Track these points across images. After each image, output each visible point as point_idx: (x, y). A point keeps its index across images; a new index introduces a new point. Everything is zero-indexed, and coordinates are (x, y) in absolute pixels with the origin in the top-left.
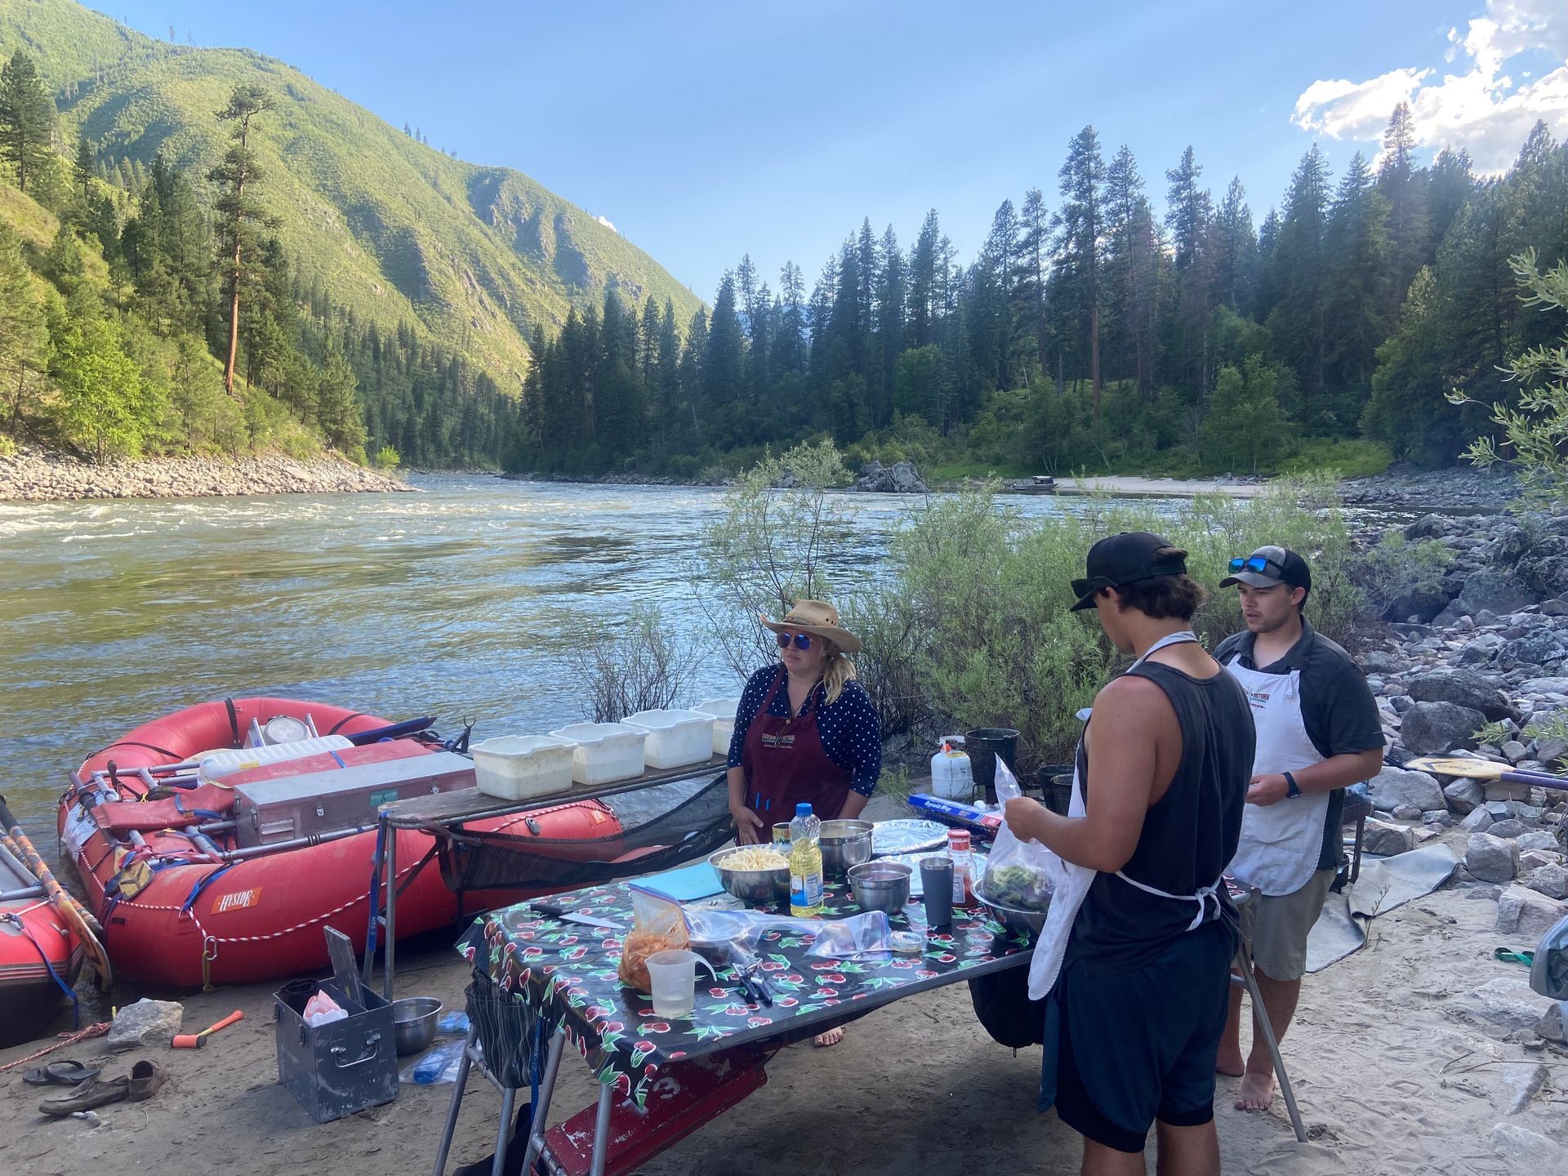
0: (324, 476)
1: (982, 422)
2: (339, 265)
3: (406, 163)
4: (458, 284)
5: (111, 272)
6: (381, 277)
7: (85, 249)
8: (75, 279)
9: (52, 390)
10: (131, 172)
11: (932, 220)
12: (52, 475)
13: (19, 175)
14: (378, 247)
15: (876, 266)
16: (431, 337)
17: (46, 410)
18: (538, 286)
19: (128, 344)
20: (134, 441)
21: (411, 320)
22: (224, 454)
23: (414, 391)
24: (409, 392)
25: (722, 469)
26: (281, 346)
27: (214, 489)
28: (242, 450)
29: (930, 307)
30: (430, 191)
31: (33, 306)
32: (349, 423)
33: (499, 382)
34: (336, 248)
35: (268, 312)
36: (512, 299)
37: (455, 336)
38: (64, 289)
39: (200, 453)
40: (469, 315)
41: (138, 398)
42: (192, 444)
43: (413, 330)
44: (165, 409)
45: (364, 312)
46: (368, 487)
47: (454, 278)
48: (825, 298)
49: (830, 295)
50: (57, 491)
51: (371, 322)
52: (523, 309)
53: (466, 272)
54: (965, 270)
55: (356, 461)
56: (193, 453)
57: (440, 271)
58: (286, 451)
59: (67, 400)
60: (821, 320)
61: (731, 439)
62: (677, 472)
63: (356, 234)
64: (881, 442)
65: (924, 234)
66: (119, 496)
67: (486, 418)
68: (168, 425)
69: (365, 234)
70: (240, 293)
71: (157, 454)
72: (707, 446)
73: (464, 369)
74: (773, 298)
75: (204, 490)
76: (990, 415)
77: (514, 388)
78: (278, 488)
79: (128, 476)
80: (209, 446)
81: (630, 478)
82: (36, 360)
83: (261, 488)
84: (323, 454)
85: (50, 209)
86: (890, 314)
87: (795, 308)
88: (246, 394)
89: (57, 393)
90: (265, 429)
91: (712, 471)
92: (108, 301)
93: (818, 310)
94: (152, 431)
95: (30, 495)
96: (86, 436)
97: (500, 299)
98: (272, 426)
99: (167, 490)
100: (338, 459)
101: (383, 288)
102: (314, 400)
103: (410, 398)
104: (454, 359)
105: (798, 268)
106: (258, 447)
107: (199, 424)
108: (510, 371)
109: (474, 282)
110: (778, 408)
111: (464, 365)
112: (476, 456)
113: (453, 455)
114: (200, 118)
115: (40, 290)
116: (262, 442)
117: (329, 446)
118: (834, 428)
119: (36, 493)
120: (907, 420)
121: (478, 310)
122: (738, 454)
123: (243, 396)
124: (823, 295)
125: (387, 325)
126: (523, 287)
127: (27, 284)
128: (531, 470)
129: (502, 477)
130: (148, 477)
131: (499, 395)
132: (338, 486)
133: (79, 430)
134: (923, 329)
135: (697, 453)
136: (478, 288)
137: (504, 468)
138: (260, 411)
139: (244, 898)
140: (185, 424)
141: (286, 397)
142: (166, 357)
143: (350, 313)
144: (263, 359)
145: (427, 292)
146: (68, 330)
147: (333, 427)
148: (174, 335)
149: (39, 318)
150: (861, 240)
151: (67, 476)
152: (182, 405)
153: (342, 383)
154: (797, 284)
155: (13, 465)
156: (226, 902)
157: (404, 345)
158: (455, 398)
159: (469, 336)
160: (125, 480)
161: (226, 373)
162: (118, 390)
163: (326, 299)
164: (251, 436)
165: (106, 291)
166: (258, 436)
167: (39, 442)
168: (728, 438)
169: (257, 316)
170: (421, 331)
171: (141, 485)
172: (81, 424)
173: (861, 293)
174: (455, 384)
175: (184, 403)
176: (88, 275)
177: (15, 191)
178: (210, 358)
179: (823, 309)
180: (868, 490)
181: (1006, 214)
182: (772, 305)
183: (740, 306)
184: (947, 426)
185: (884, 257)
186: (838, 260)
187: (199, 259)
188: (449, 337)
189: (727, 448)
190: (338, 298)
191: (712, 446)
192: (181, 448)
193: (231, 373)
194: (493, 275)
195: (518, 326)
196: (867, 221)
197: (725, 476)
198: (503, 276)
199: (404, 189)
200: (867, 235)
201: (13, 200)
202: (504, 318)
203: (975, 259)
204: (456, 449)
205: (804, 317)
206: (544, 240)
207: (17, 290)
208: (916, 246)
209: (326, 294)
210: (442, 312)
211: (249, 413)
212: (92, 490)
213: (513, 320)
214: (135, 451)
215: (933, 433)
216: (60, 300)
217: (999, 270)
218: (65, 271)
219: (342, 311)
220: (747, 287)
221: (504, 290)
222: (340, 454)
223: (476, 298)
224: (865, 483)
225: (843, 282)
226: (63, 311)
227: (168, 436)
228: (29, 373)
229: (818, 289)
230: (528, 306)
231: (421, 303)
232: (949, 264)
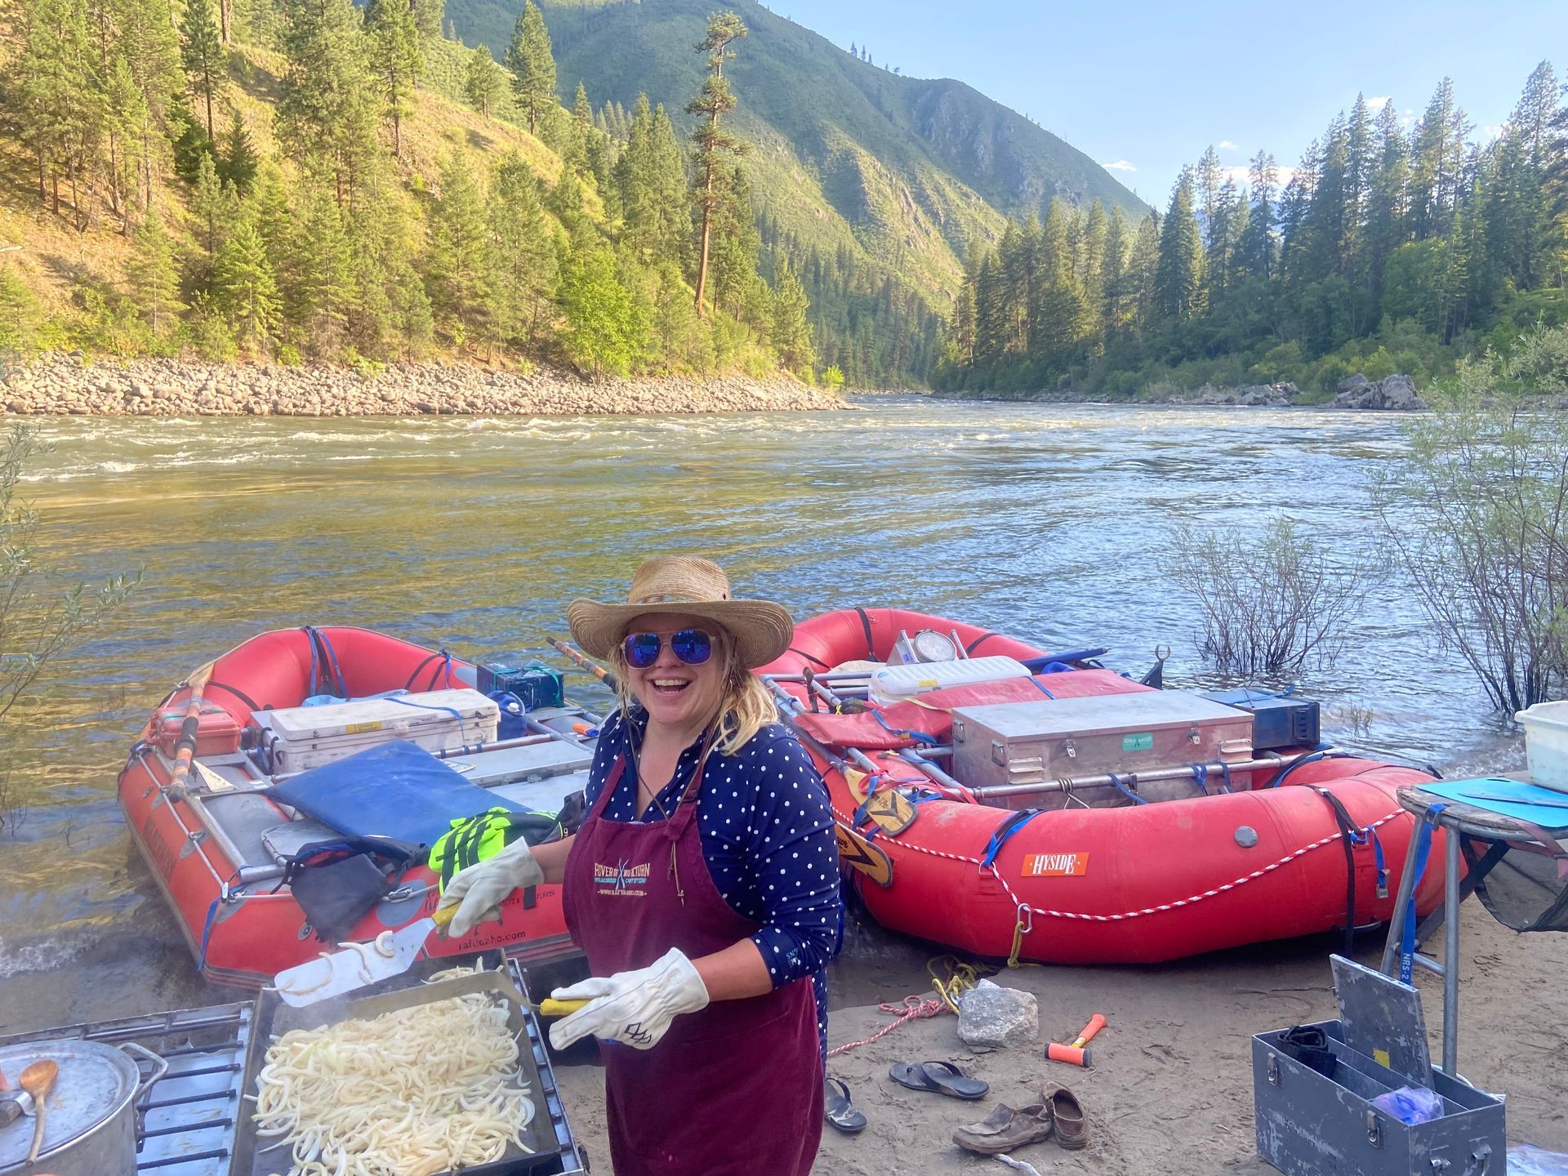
0: (778, 395)
1: (1498, 328)
2: (786, 192)
3: (851, 84)
4: (894, 203)
5: (605, 206)
6: (823, 200)
7: (584, 186)
8: (576, 214)
9: (560, 315)
10: (612, 116)
11: (1443, 92)
12: (560, 392)
13: (530, 120)
14: (822, 171)
15: (1369, 149)
16: (867, 258)
17: (555, 334)
18: (973, 199)
19: (619, 273)
20: (625, 363)
21: (849, 241)
22: (695, 374)
23: (849, 313)
24: (845, 313)
25: (1168, 386)
26: (744, 270)
27: (688, 406)
28: (709, 370)
29: (1435, 194)
30: (873, 111)
31: (544, 240)
32: (800, 342)
33: (929, 300)
34: (785, 175)
35: (733, 238)
36: (947, 215)
37: (890, 256)
38: (568, 224)
39: (676, 373)
40: (903, 234)
41: (628, 322)
42: (669, 365)
43: (851, 252)
44: (650, 334)
45: (807, 237)
46: (816, 405)
47: (891, 197)
48: (1303, 190)
49: (1308, 185)
50: (565, 407)
51: (813, 246)
52: (957, 225)
53: (903, 190)
54: (1484, 148)
55: (804, 380)
56: (670, 373)
57: (879, 191)
58: (745, 371)
59: (571, 326)
60: (1295, 216)
61: (1179, 352)
62: (1116, 389)
63: (802, 159)
64: (1365, 353)
65: (1432, 108)
66: (613, 412)
67: (916, 337)
68: (651, 347)
69: (811, 160)
70: (711, 221)
71: (641, 374)
72: (1152, 360)
73: (897, 288)
74: (1238, 193)
75: (680, 407)
76: (1507, 319)
77: (945, 309)
78: (739, 406)
79: (619, 394)
80: (682, 366)
81: (1063, 397)
82: (548, 289)
83: (725, 407)
84: (777, 374)
85: (555, 151)
86: (1382, 202)
87: (1265, 203)
88: (713, 317)
89: (563, 319)
90: (728, 350)
91: (1156, 388)
92: (604, 233)
93: (1293, 206)
94: (639, 353)
95: (544, 411)
96: (586, 357)
97: (935, 215)
98: (736, 347)
99: (650, 408)
100: (789, 379)
101: (825, 212)
102: (769, 322)
103: (846, 320)
104: (888, 279)
105: (1271, 157)
106: (723, 367)
107: (675, 346)
108: (941, 289)
109: (910, 200)
110: (1237, 316)
111: (897, 284)
112: (904, 376)
113: (883, 375)
114: (670, 58)
115: (550, 225)
116: (726, 363)
117: (781, 366)
118: (1305, 338)
119: (548, 409)
120: (1399, 327)
121: (912, 229)
122: (1186, 369)
123: (710, 320)
124: (1301, 186)
125: (827, 248)
126: (958, 201)
127: (542, 219)
128: (960, 388)
129: (931, 396)
130: (635, 395)
131: (929, 314)
132: (790, 404)
133: (581, 352)
134: (1425, 222)
135: (1140, 369)
136: (914, 206)
137: (933, 387)
138: (725, 331)
139: (1066, 863)
140: (665, 347)
141: (747, 320)
142: (650, 283)
143: (795, 237)
144: (727, 284)
145: (865, 214)
146: (571, 261)
147: (786, 348)
148: (656, 263)
149: (550, 250)
150: (1352, 120)
151: (572, 394)
152: (662, 329)
153: (795, 304)
154: (1269, 175)
155: (530, 384)
156: (1040, 864)
157: (841, 266)
158: (887, 319)
159: (903, 256)
160: (617, 398)
161: (697, 298)
162: (612, 314)
163: (775, 225)
164: (717, 357)
165: (600, 224)
166: (724, 357)
167: (550, 362)
168: (1175, 351)
169: (724, 242)
170: (858, 253)
171: (630, 403)
172: (583, 347)
173: (1348, 182)
174: (888, 305)
175: (665, 329)
176: (586, 210)
177: (526, 134)
178: (683, 284)
179: (1299, 202)
180: (1350, 407)
181: (1542, 77)
182: (1237, 201)
183: (1198, 203)
184: (1449, 334)
185: (1379, 138)
186: (1322, 144)
187: (675, 190)
188: (884, 258)
189: (1175, 362)
190: (784, 226)
191: (1157, 359)
192: (660, 369)
193: (702, 300)
194: (929, 192)
195: (951, 243)
196: (1360, 97)
197: (1171, 393)
198: (938, 191)
199: (848, 111)
200: (1359, 111)
201: (526, 144)
202: (938, 235)
203: (1498, 133)
204: (886, 369)
205: (1275, 214)
206: (981, 152)
207: (533, 225)
208: (1421, 122)
209: (775, 221)
210: (878, 233)
211: (716, 335)
212: (591, 407)
213: (946, 237)
214: (625, 372)
215: (1433, 340)
216: (564, 234)
217: (1528, 145)
218: (567, 206)
219: (788, 236)
220: (1207, 185)
221: (939, 207)
222: (791, 374)
223: (911, 216)
224: (1345, 399)
225: (1325, 170)
226: (567, 244)
227: (651, 358)
228: (543, 302)
229: (1294, 180)
230: (962, 221)
231: (859, 224)
232: (1462, 142)
